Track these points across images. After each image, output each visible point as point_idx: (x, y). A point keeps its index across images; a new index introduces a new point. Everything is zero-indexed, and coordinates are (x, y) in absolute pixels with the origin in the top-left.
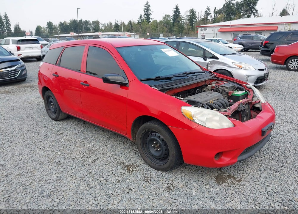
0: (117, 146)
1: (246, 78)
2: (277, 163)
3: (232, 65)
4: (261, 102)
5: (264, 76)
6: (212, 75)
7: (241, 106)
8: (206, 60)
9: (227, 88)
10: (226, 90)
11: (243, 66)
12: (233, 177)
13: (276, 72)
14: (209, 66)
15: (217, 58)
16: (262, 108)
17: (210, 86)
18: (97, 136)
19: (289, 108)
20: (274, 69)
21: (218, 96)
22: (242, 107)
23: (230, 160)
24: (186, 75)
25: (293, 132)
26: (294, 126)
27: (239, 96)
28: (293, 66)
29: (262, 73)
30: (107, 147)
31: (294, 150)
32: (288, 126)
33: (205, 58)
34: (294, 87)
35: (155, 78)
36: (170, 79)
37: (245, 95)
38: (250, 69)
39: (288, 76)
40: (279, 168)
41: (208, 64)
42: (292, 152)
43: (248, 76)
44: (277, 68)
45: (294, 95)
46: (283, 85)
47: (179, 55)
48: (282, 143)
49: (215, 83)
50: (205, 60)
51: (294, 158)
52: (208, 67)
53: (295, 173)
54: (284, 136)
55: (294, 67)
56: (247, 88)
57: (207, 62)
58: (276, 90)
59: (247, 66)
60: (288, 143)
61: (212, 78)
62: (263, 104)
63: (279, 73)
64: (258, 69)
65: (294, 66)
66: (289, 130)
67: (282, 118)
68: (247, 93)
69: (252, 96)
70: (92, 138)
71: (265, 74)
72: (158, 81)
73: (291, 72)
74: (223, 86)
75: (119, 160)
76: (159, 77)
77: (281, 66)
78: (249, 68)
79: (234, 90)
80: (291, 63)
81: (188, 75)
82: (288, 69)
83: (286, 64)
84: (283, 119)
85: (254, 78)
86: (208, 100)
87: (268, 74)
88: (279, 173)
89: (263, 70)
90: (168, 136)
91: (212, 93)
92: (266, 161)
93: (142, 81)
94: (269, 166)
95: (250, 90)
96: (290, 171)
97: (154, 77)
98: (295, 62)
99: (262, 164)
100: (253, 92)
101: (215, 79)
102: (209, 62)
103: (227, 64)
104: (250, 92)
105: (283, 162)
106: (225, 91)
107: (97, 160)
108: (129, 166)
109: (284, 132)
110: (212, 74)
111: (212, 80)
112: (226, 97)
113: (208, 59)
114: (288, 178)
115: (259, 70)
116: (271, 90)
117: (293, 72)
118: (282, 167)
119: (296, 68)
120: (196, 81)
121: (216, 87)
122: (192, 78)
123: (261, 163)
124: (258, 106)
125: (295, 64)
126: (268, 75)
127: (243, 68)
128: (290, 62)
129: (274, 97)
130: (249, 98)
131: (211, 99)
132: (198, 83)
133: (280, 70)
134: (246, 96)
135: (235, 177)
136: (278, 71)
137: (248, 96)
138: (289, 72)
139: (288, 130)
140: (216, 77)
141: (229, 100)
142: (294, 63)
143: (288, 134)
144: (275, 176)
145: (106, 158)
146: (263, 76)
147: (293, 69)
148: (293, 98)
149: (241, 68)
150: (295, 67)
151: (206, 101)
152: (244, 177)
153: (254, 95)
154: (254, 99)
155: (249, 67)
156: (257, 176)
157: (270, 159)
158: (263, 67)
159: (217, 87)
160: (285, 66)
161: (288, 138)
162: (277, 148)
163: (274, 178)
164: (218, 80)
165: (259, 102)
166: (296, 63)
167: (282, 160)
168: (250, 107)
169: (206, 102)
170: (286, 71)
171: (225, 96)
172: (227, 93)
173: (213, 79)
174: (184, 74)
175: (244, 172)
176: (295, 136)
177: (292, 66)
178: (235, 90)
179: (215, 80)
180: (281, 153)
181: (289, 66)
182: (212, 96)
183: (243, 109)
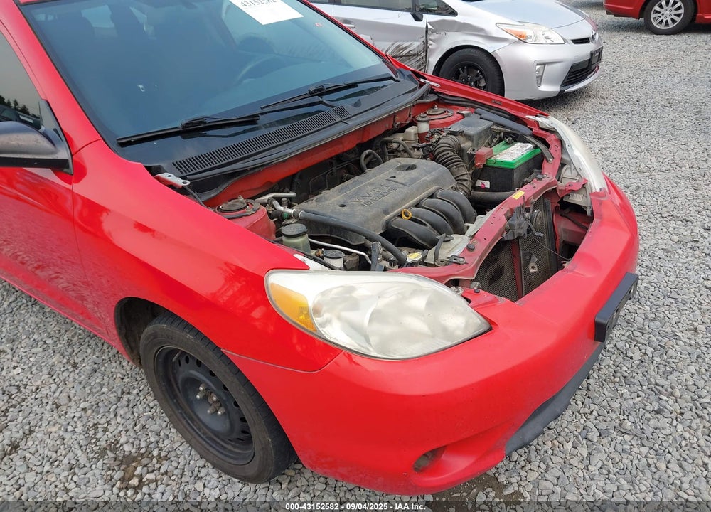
0: (114, 364)
1: (538, 70)
2: (639, 396)
3: (496, 33)
4: (588, 187)
5: (590, 61)
6: (422, 85)
7: (516, 222)
8: (421, 21)
9: (469, 137)
10: (466, 145)
11: (528, 31)
12: (494, 483)
13: (619, 38)
14: (432, 37)
15: (454, 13)
16: (592, 208)
17: (412, 130)
18: (52, 326)
19: (661, 160)
20: (612, 32)
21: (435, 181)
22: (520, 225)
23: (475, 463)
24: (317, 99)
25: (681, 252)
26: (682, 230)
27: (512, 170)
28: (662, 21)
29: (584, 51)
30: (77, 372)
31: (690, 329)
32: (665, 230)
33: (418, 15)
34: (670, 83)
35: (183, 127)
36: (253, 122)
37: (534, 158)
38: (549, 41)
39: (649, 50)
40: (648, 420)
41: (427, 31)
42: (685, 342)
43: (544, 64)
44: (620, 27)
45: (672, 114)
46: (640, 82)
47: (300, 16)
48: (651, 303)
49: (428, 121)
50: (417, 19)
51: (692, 368)
52: (427, 41)
53: (702, 442)
54: (655, 273)
55: (667, 21)
56: (541, 132)
57: (422, 24)
58: (623, 100)
59: (541, 33)
60: (667, 302)
61: (421, 98)
62: (596, 194)
63: (626, 42)
64: (573, 41)
65: (664, 21)
66: (669, 248)
67: (645, 201)
68: (538, 151)
69: (558, 165)
70: (35, 337)
71: (592, 54)
72: (204, 135)
73: (657, 37)
74: (454, 133)
75: (105, 430)
76: (200, 121)
77: (631, 20)
78: (547, 38)
79: (495, 140)
80: (657, 12)
81: (325, 99)
82: (649, 29)
83: (645, 13)
84: (647, 203)
85: (560, 70)
86: (394, 207)
87: (600, 51)
88: (651, 449)
89: (586, 41)
90: (235, 380)
91: (412, 167)
92: (605, 391)
93: (125, 144)
94: (614, 416)
95: (550, 138)
96: (687, 435)
97: (177, 124)
98: (670, 8)
99: (593, 407)
100: (561, 142)
101: (432, 98)
102: (429, 27)
103: (482, 30)
104: (552, 149)
105: (660, 393)
106: (460, 151)
107: (23, 442)
108: (134, 459)
109: (653, 256)
110: (422, 80)
111: (421, 106)
112: (465, 177)
113: (425, 15)
114: (681, 466)
115: (576, 41)
116: (607, 101)
117: (664, 37)
118: (659, 416)
119: (671, 26)
120: (355, 124)
121: (433, 134)
122: (341, 111)
123: (587, 401)
124: (577, 199)
125: (668, 12)
126: (600, 56)
127: (530, 41)
128: (657, 8)
129: (616, 124)
130: (548, 175)
131: (404, 200)
132: (364, 130)
133: (629, 34)
134: (535, 164)
135: (502, 479)
136: (623, 37)
137: (545, 165)
138: (651, 37)
139: (663, 246)
140: (437, 93)
141: (479, 183)
142: (666, 10)
143: (667, 265)
144: (636, 462)
145: (60, 429)
146: (586, 61)
147: (662, 27)
148: (671, 123)
149: (522, 39)
150: (670, 21)
151: (386, 212)
152: (532, 476)
153: (565, 157)
154: (566, 172)
155: (547, 34)
156: (576, 470)
157: (617, 379)
158: (586, 30)
159: (436, 136)
160: (642, 20)
161: (667, 278)
162: (636, 328)
163: (634, 471)
164: (442, 102)
165: (584, 187)
166: (670, 11)
167: (656, 384)
168: (552, 204)
169: (388, 217)
170: (645, 36)
171: (464, 171)
172: (471, 156)
173: (425, 100)
174: (312, 94)
175: (533, 454)
176: (687, 269)
177: (660, 19)
178: (500, 140)
179: (431, 105)
180: (650, 350)
181: (652, 20)
182: (413, 181)
183: (523, 232)
